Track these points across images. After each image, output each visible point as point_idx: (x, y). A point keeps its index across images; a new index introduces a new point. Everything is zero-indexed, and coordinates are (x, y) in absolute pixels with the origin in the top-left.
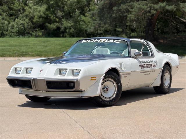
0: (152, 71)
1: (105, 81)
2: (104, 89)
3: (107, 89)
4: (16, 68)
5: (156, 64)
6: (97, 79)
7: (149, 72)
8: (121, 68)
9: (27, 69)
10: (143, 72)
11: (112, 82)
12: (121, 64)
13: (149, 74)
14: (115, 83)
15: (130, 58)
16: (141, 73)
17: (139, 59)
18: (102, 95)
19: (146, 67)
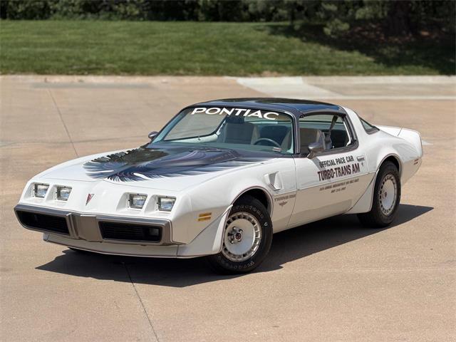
0: (351, 182)
1: (234, 219)
2: (231, 235)
3: (238, 236)
4: (36, 185)
5: (360, 163)
6: (213, 217)
7: (342, 184)
8: (272, 185)
9: (59, 189)
10: (328, 188)
11: (250, 220)
12: (272, 176)
13: (343, 189)
14: (255, 221)
15: (298, 157)
16: (321, 189)
17: (318, 158)
18: (226, 249)
19: (335, 175)
